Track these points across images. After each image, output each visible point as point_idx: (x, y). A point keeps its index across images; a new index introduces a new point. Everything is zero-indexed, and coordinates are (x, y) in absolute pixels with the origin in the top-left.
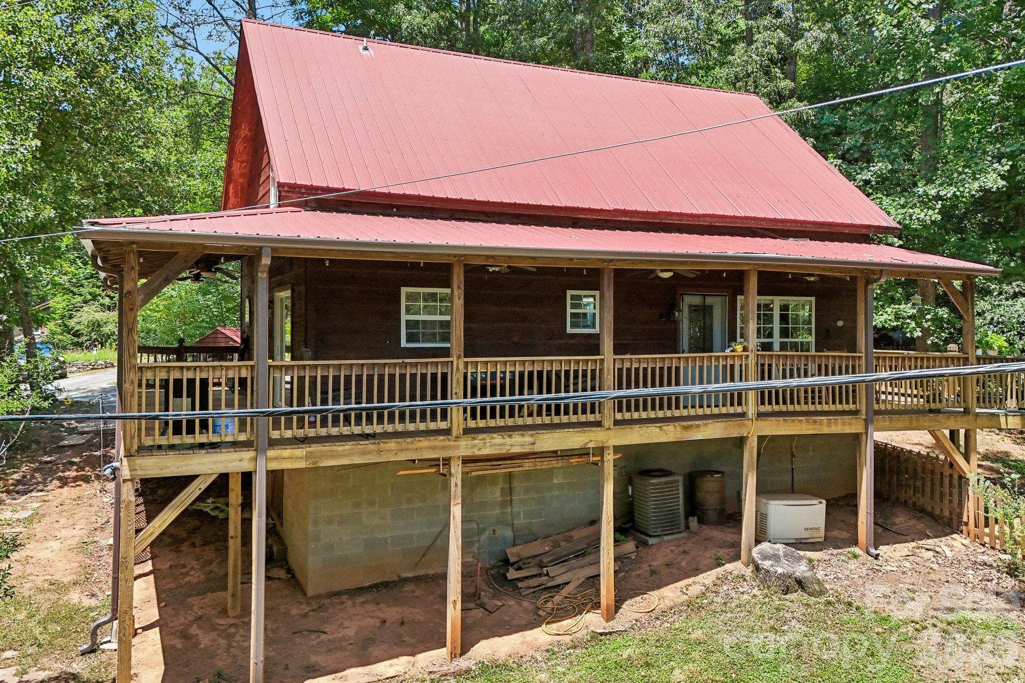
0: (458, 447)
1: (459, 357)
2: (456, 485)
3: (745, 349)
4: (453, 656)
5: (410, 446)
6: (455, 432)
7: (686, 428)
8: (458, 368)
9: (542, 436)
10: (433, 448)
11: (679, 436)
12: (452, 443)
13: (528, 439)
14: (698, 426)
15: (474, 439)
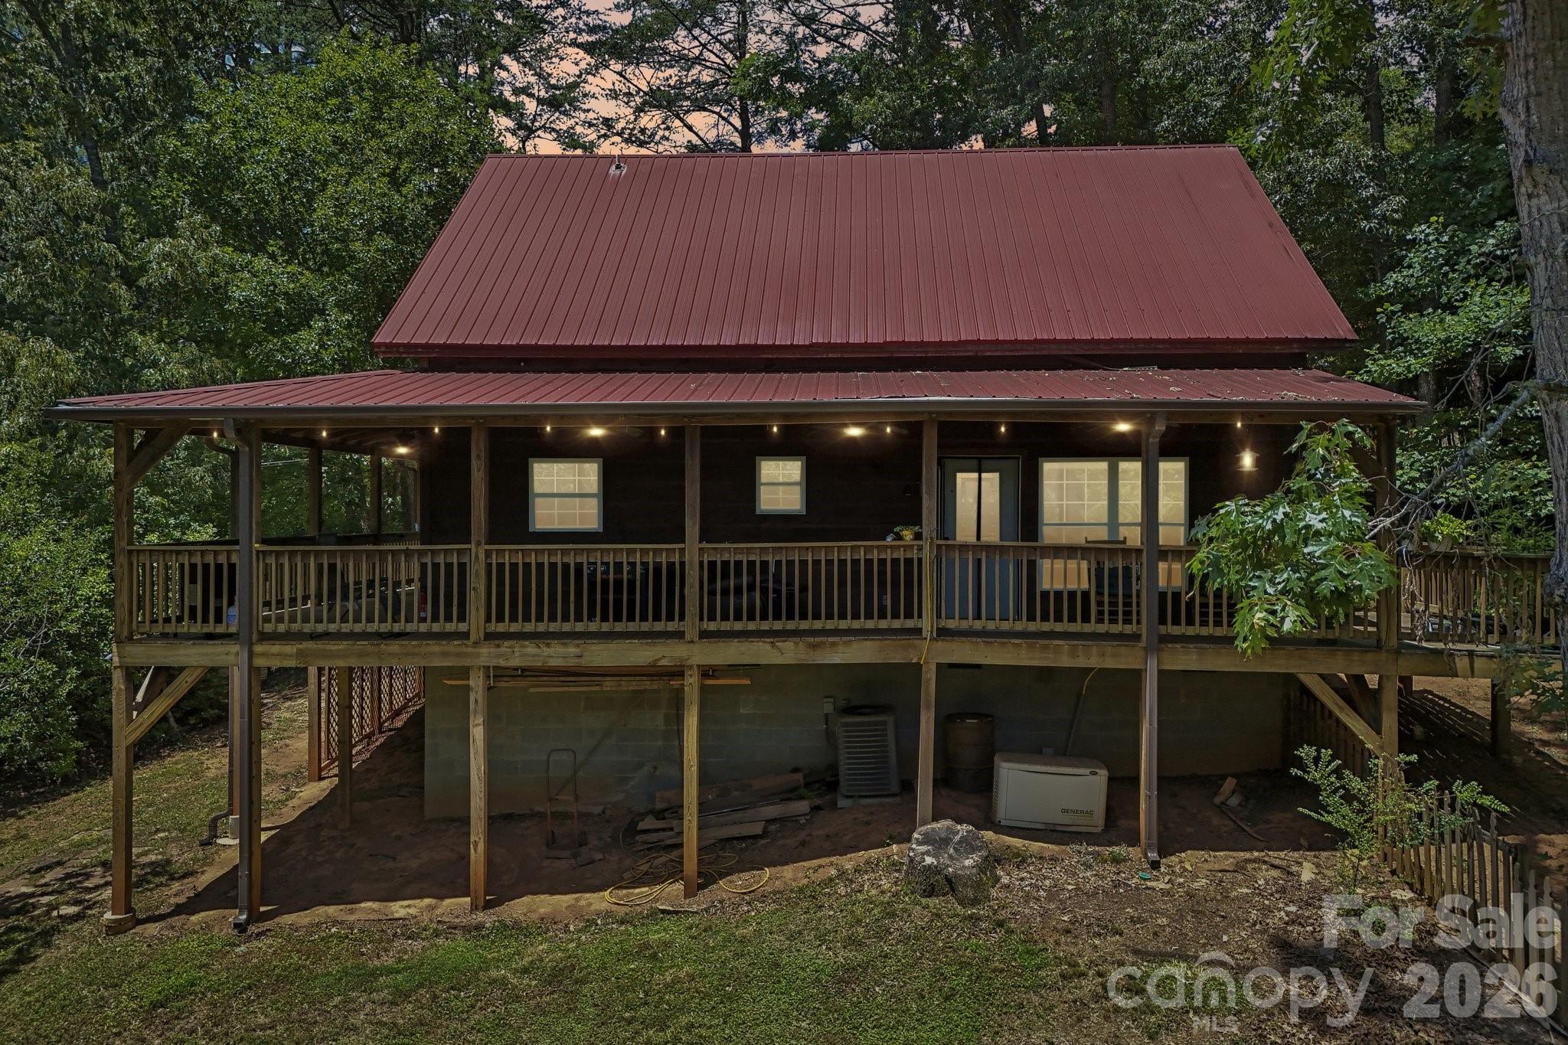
0: (478, 655)
1: (478, 544)
2: (476, 701)
3: (918, 536)
4: (474, 908)
5: (417, 650)
6: (473, 637)
7: (814, 647)
8: (477, 557)
9: (594, 647)
10: (445, 654)
11: (803, 656)
12: (470, 650)
13: (572, 650)
14: (834, 644)
15: (498, 646)
